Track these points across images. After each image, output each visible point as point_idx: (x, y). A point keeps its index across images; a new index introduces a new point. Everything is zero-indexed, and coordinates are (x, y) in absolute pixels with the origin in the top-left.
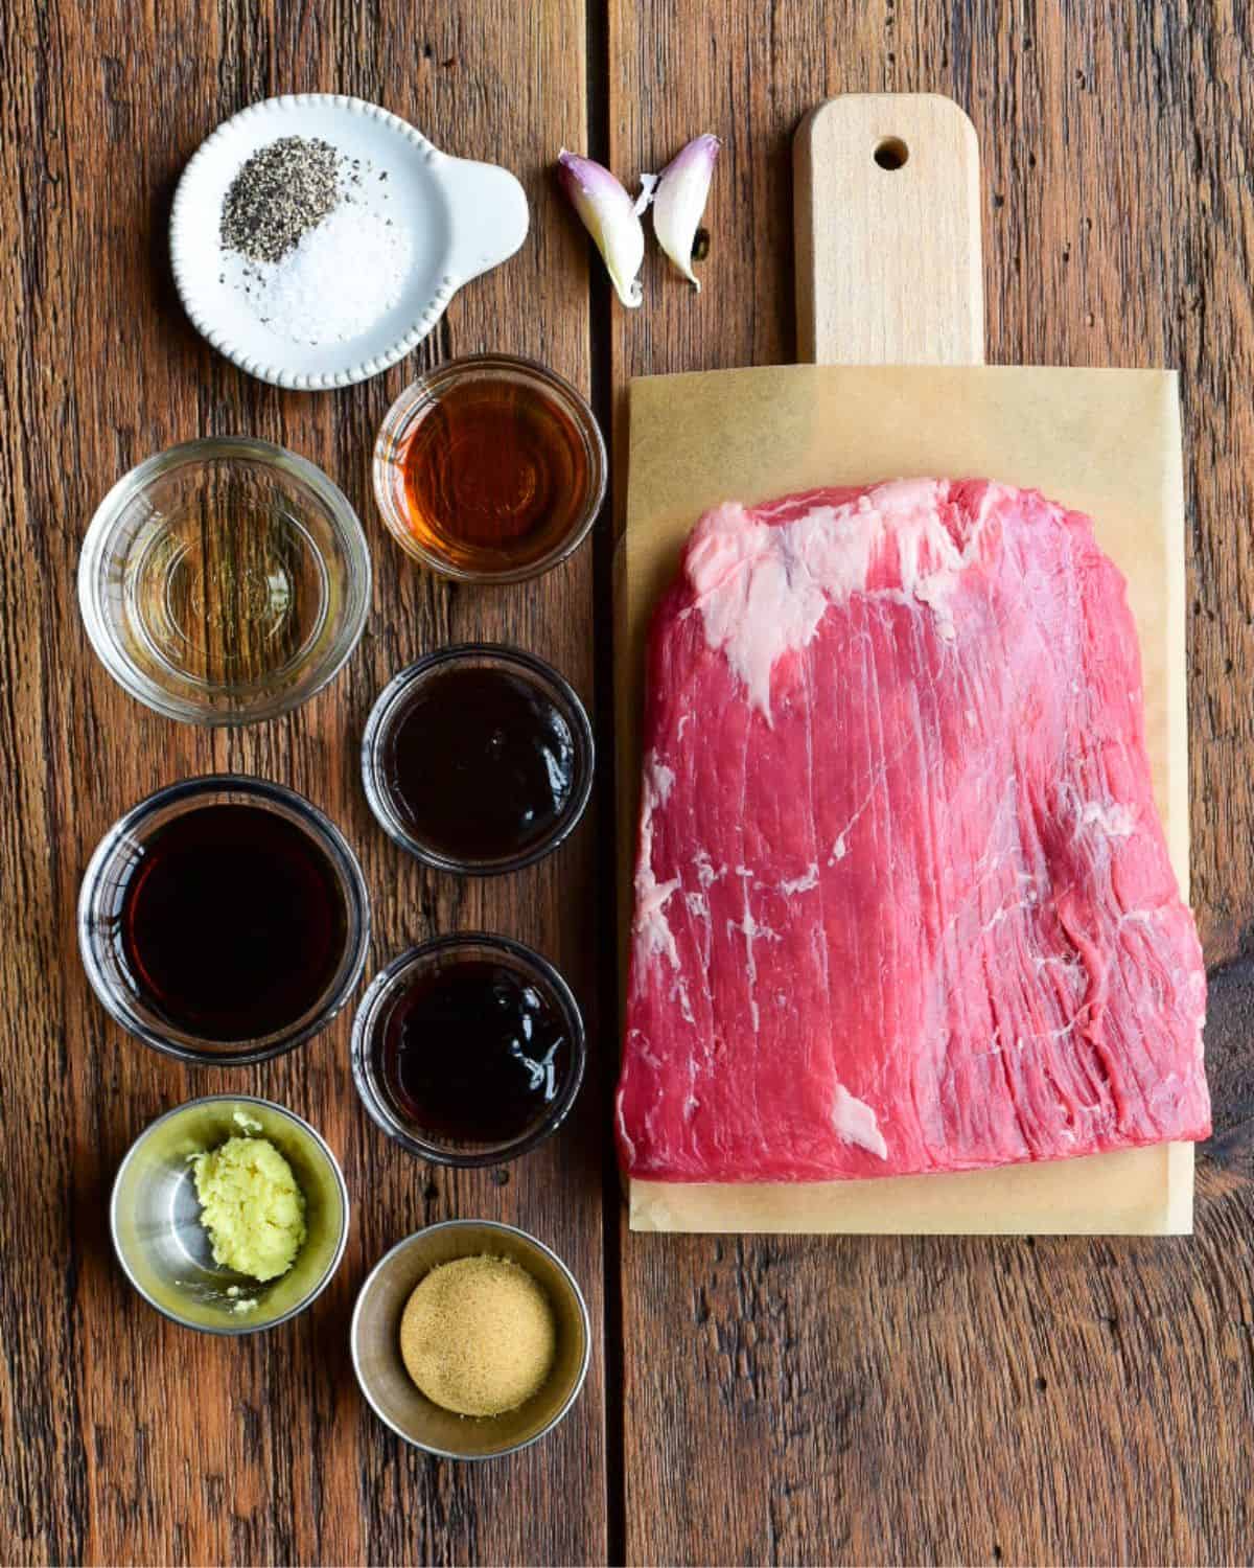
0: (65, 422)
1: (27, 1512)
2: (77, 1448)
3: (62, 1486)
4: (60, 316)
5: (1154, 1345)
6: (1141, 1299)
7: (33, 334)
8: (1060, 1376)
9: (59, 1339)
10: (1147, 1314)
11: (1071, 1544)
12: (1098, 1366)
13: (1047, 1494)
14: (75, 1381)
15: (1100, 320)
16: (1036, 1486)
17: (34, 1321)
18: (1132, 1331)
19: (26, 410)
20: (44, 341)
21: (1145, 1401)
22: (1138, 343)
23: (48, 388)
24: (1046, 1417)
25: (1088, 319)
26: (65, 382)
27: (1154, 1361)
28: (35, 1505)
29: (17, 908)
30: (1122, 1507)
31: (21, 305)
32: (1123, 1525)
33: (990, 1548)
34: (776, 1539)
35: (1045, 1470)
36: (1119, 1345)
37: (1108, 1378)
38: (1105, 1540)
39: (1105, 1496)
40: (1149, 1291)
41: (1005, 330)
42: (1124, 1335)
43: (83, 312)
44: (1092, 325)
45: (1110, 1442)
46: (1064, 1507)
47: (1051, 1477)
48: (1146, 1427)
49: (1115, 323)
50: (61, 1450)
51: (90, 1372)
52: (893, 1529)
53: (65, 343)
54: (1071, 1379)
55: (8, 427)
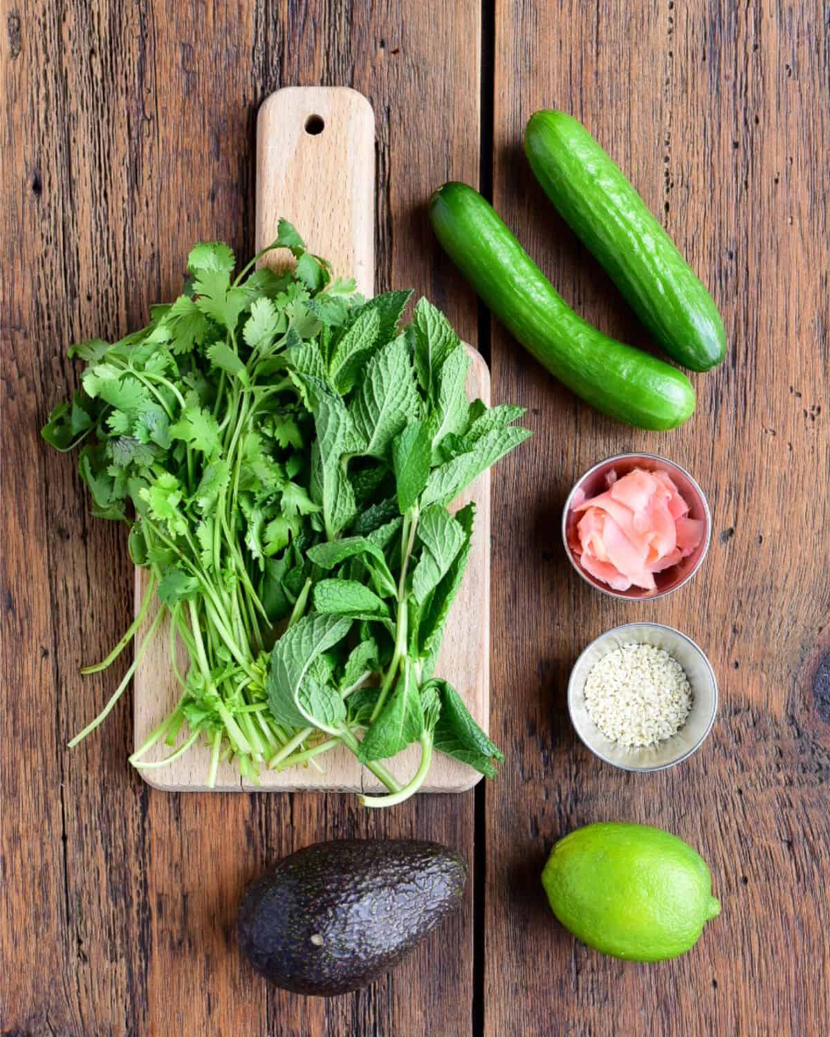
0: (152, 269)
1: (113, 945)
2: (144, 906)
3: (135, 931)
4: (150, 204)
5: (815, 856)
6: (808, 829)
7: (134, 214)
8: (757, 876)
9: (136, 838)
10: (811, 838)
11: (761, 980)
12: (780, 870)
13: (746, 949)
14: (145, 864)
15: (796, 221)
16: (740, 944)
17: (120, 827)
18: (801, 849)
19: (128, 262)
20: (139, 220)
21: (808, 893)
22: (820, 235)
23: (142, 248)
24: (746, 901)
25: (789, 220)
26: (152, 245)
27: (815, 868)
28: (118, 942)
29: (114, 572)
30: (793, 958)
31: (126, 196)
32: (792, 970)
33: (711, 981)
34: (577, 973)
35: (745, 934)
36: (793, 856)
37: (786, 879)
38: (782, 978)
39: (782, 952)
40: (813, 825)
41: (738, 225)
42: (796, 852)
43: (164, 201)
44: (792, 223)
45: (786, 916)
46: (756, 956)
47: (749, 939)
48: (808, 908)
49: (806, 223)
50: (135, 908)
51: (154, 861)
52: (650, 969)
53: (152, 221)
54: (763, 878)
55: (116, 272)
